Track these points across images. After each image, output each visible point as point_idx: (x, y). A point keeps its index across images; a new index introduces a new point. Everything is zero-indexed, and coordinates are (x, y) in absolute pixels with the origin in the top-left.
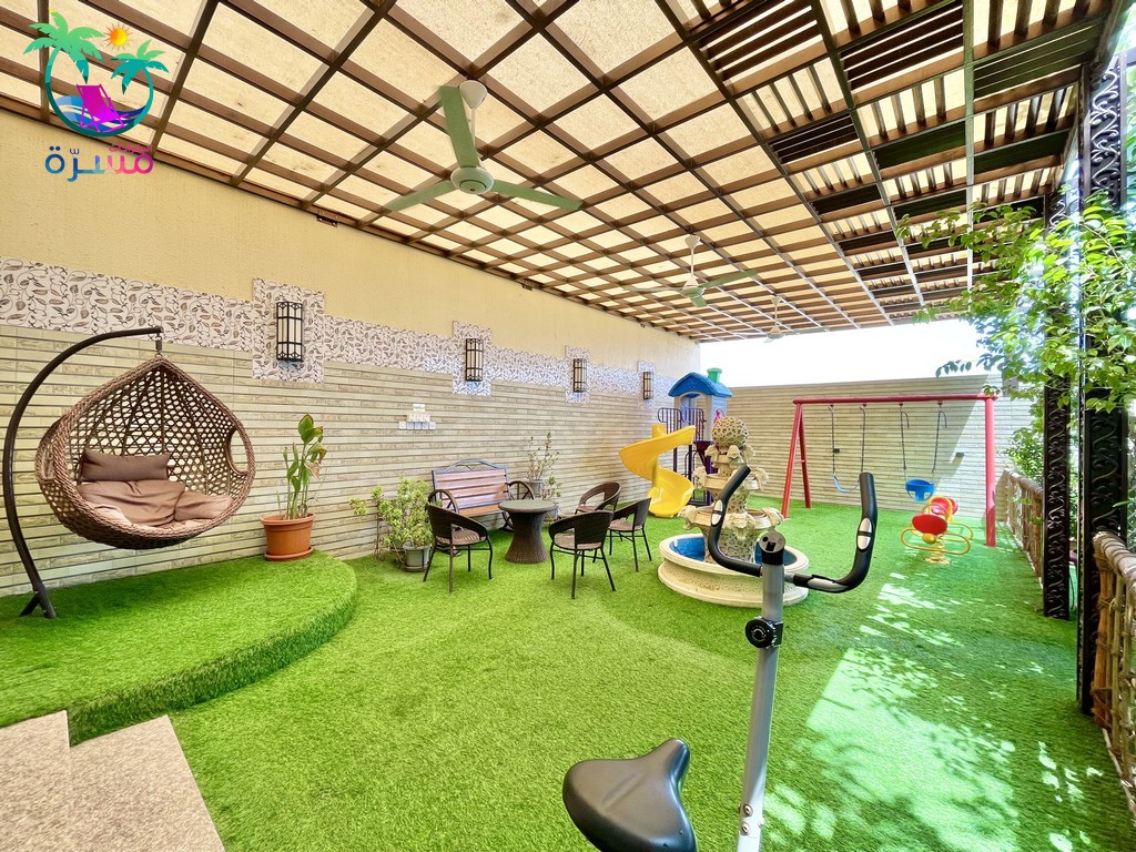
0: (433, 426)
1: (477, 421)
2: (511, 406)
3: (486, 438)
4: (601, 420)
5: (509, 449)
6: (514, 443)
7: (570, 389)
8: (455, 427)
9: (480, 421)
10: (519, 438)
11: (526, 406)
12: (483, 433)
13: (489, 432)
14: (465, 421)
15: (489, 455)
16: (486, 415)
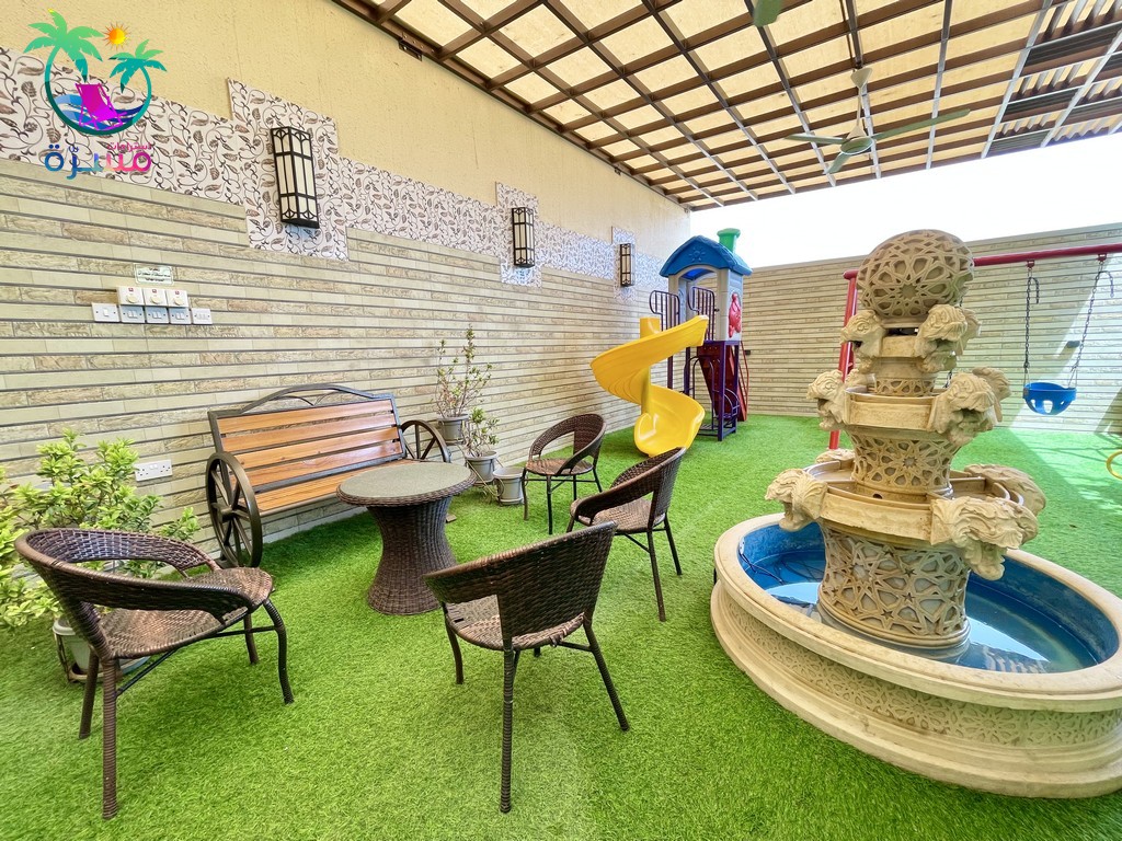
0: (203, 315)
1: (319, 309)
2: (394, 282)
3: (345, 344)
4: (561, 315)
5: (400, 363)
6: (409, 352)
7: (509, 261)
8: (266, 319)
9: (327, 310)
10: (418, 343)
11: (428, 286)
12: (337, 332)
13: (352, 332)
14: (292, 307)
15: (356, 375)
16: (340, 299)
